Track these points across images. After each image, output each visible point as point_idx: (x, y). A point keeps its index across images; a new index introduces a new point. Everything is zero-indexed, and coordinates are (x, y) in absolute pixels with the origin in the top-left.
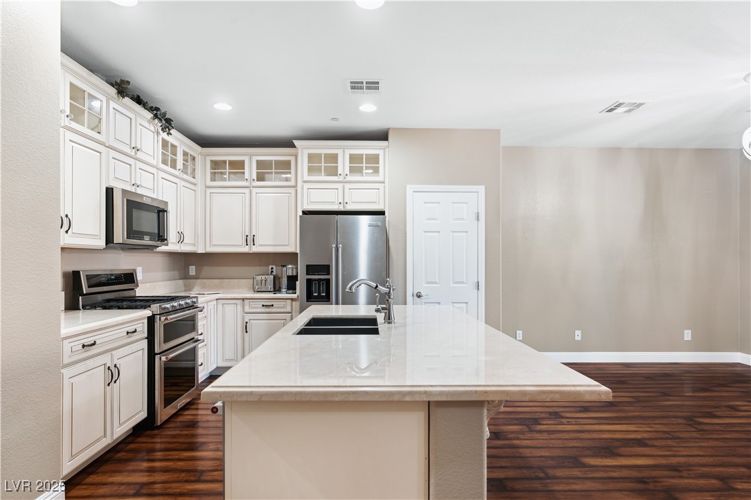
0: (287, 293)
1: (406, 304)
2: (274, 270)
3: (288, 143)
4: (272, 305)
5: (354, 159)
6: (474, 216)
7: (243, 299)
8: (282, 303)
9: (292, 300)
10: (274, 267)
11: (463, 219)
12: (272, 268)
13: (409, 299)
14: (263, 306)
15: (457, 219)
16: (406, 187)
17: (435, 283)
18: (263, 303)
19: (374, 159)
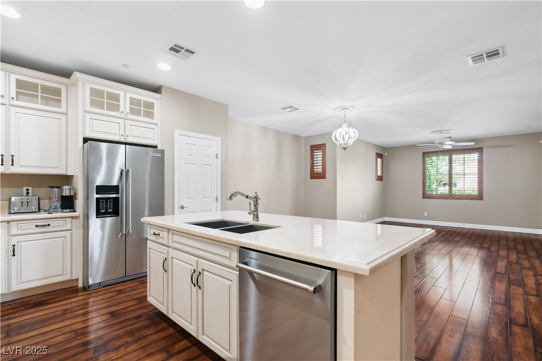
0: (63, 212)
1: (174, 214)
2: (30, 191)
3: (66, 74)
4: (49, 225)
5: (133, 102)
6: (215, 156)
7: (8, 222)
8: (61, 222)
9: (72, 218)
10: (30, 189)
11: (209, 157)
12: (28, 190)
13: (176, 210)
14: (37, 226)
15: (205, 157)
16: (174, 130)
17: (193, 198)
18: (36, 224)
19: (150, 105)
